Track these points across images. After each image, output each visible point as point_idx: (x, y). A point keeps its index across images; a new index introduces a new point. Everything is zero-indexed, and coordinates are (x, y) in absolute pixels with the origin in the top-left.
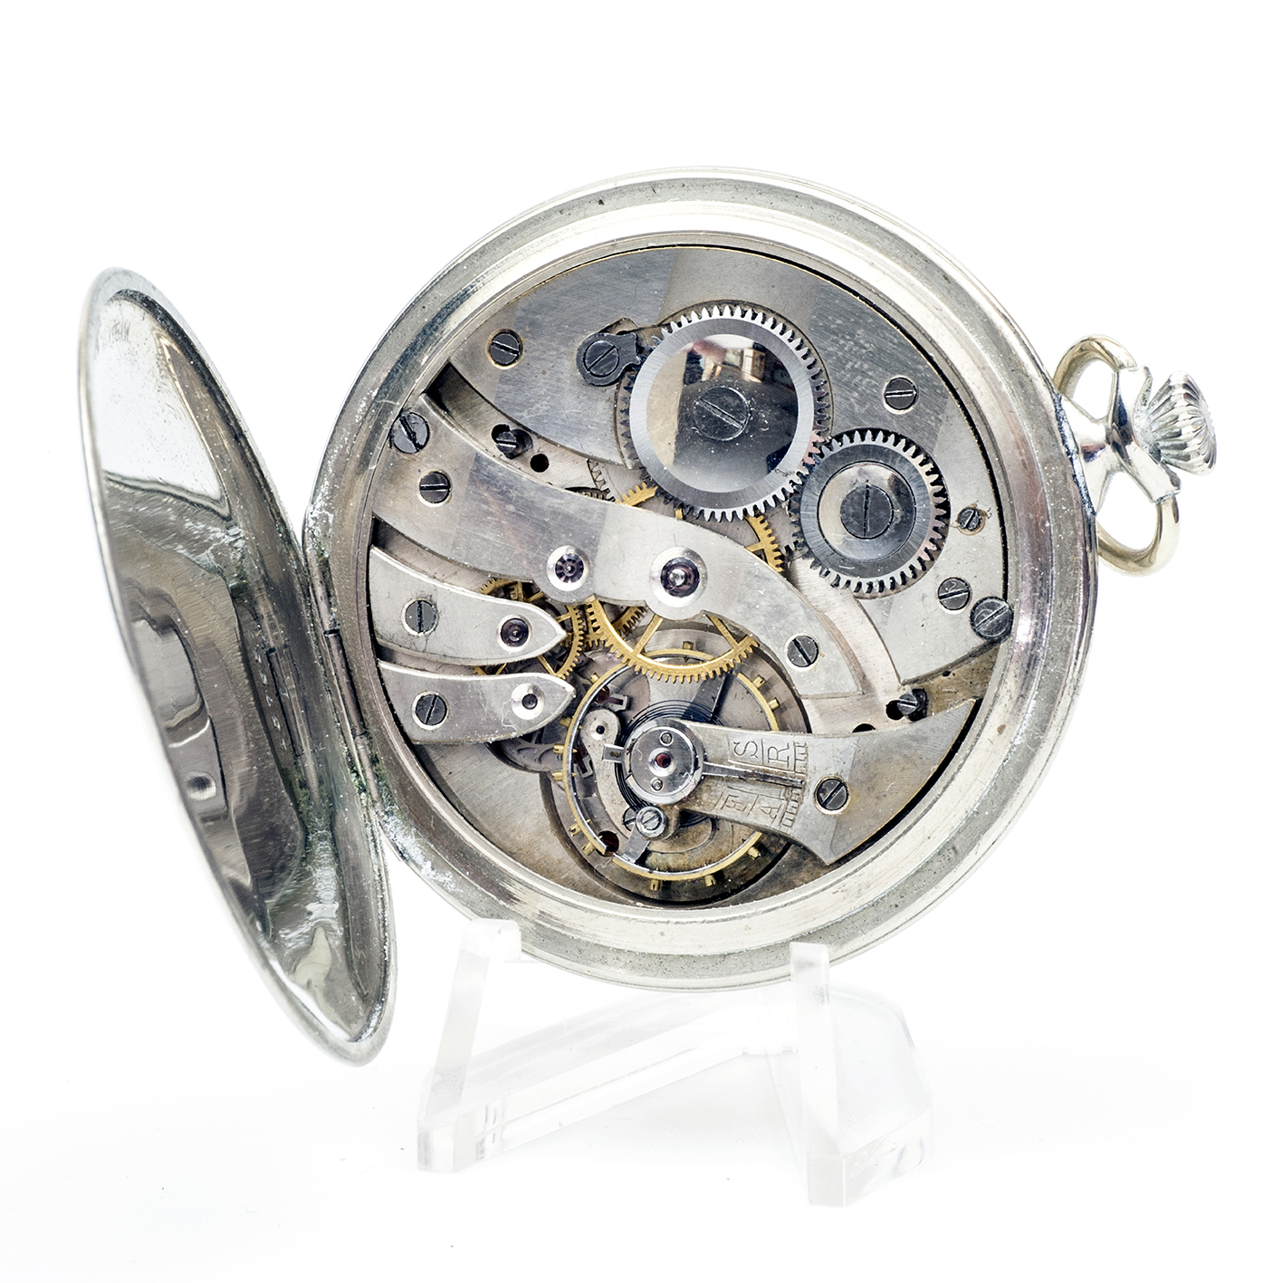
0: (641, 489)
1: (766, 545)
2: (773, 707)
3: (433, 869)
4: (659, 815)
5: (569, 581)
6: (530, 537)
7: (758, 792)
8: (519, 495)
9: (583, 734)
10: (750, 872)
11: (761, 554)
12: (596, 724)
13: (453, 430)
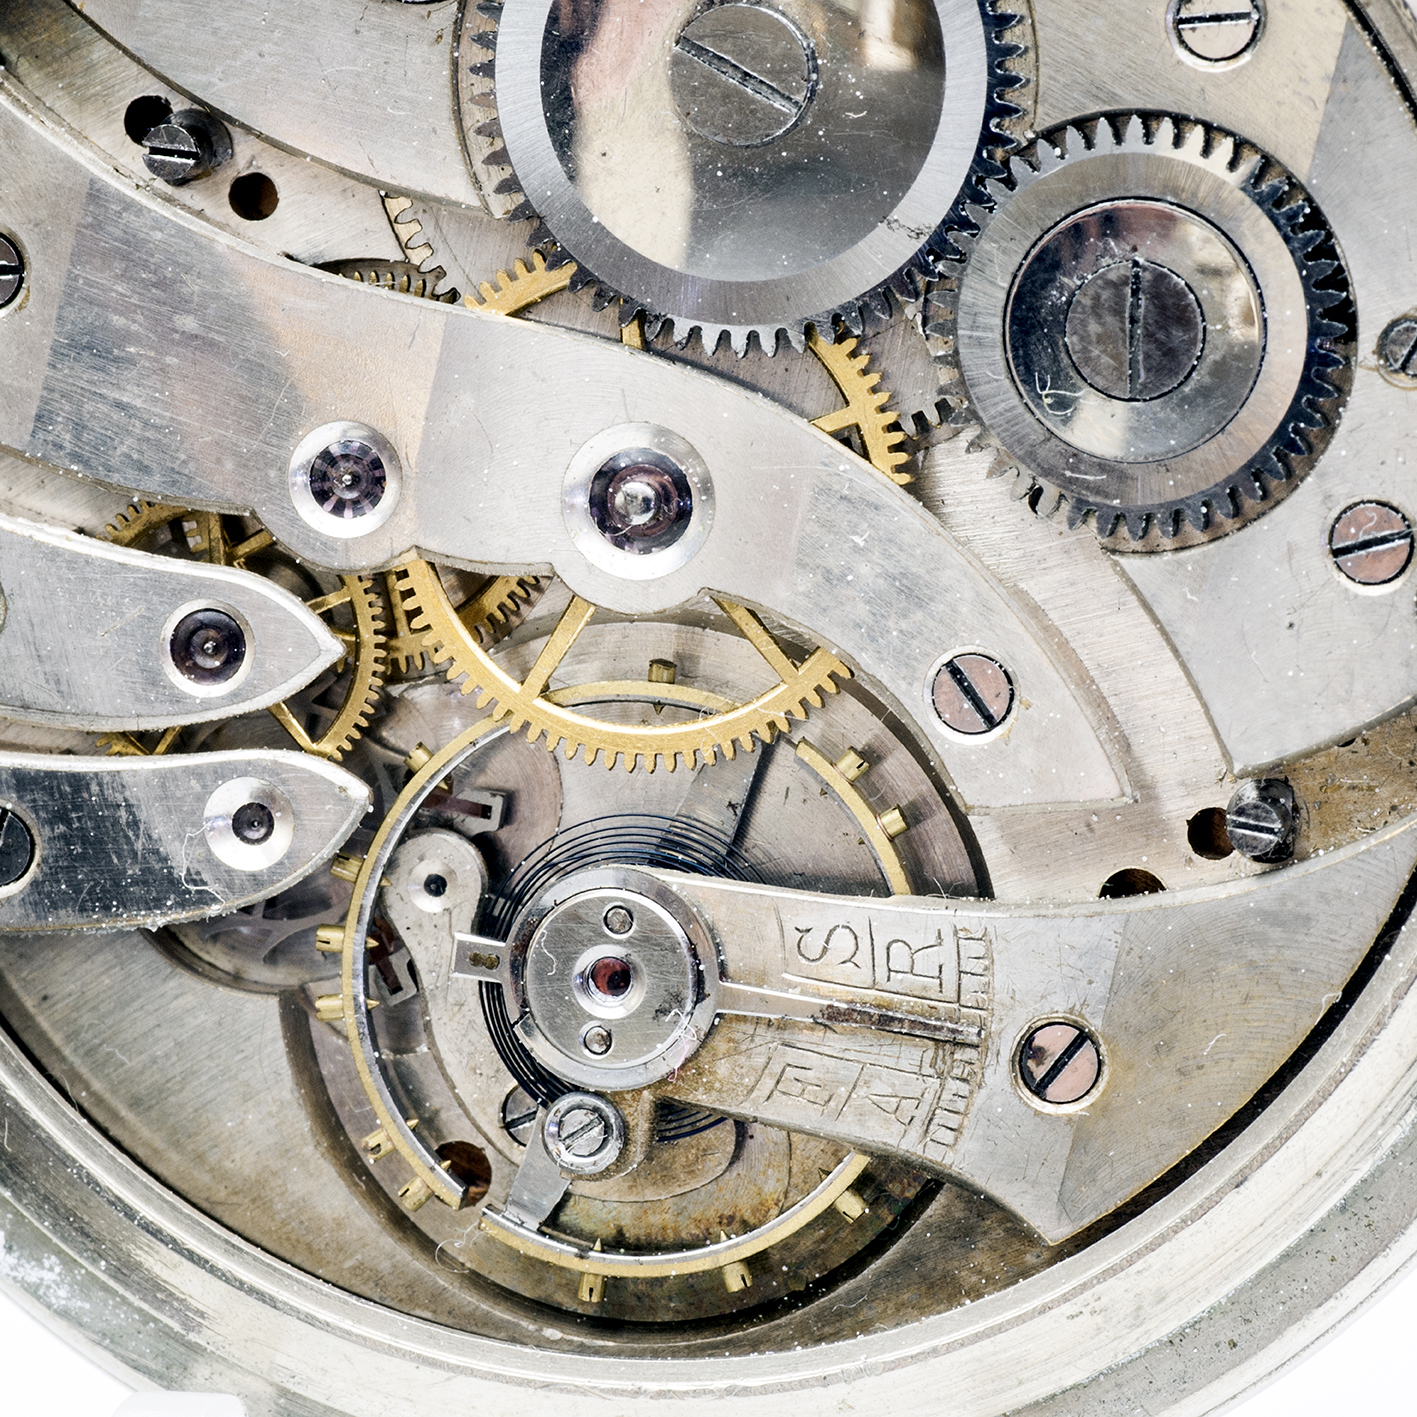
0: (530, 268)
1: (864, 412)
2: (892, 830)
3: (9, 1249)
4: (602, 1117)
5: (348, 513)
6: (243, 399)
7: (863, 1058)
8: (208, 288)
9: (391, 899)
10: (836, 1247)
11: (850, 438)
12: (425, 870)
13: (27, 119)
